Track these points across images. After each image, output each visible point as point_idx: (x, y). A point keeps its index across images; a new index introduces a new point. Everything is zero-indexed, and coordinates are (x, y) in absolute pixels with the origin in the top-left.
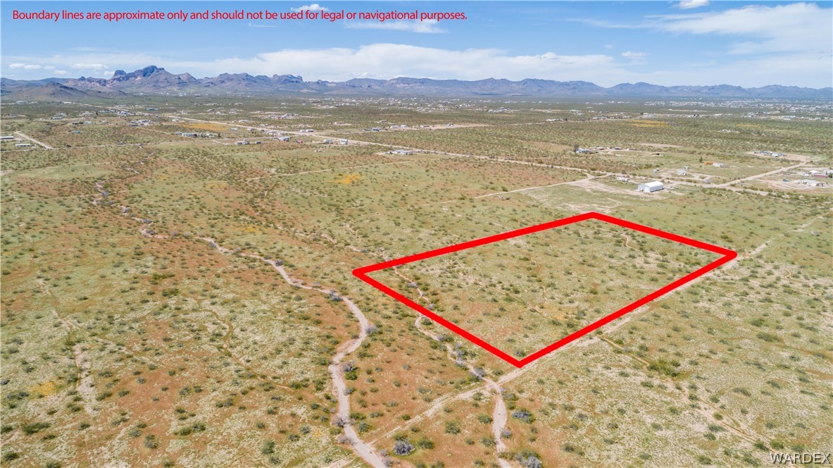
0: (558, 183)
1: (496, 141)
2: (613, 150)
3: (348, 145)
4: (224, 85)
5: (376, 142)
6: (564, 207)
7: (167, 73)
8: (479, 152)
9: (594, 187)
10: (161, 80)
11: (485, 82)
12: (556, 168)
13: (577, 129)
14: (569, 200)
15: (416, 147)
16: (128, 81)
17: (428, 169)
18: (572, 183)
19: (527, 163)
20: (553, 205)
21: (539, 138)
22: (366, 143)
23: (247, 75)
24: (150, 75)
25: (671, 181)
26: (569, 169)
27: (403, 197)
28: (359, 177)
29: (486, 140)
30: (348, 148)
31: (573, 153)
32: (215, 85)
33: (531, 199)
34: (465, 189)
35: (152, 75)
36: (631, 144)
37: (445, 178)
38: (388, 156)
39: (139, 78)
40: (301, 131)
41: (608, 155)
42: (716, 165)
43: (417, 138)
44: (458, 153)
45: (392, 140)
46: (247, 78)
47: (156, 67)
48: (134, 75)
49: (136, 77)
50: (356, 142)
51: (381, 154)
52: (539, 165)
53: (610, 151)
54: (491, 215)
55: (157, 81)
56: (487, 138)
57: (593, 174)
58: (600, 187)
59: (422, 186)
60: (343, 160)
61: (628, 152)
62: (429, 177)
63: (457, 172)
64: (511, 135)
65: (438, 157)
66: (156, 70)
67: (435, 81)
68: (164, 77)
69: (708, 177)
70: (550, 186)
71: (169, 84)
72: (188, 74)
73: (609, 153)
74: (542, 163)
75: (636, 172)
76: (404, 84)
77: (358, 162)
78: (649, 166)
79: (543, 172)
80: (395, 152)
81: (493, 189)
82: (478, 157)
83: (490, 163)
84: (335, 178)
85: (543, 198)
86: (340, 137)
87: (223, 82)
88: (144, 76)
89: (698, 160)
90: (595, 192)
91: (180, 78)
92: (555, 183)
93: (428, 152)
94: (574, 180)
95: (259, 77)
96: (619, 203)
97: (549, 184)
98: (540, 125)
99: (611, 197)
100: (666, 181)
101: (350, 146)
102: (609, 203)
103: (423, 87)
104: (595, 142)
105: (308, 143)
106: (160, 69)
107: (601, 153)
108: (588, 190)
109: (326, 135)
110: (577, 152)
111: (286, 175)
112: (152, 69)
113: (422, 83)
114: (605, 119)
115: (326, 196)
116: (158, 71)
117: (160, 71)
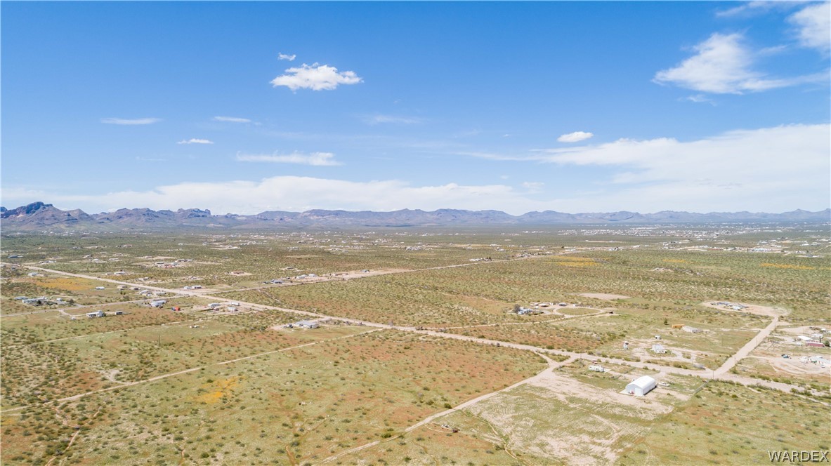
0: (516, 380)
1: (421, 297)
2: (557, 307)
3: (239, 311)
4: (121, 220)
5: (275, 304)
6: (542, 445)
7: (55, 209)
8: (402, 318)
9: (566, 389)
10: (47, 217)
11: (400, 213)
12: (504, 348)
13: (505, 273)
14: (543, 426)
15: (325, 313)
16: (7, 219)
17: (337, 358)
18: (532, 381)
19: (465, 338)
20: (527, 441)
21: (468, 289)
22: (261, 307)
23: (148, 210)
24: (34, 212)
25: (657, 367)
26: (520, 347)
27: (297, 436)
28: (235, 387)
29: (409, 295)
30: (238, 318)
31: (514, 314)
32: (111, 221)
33: (488, 427)
34: (390, 408)
35: (37, 212)
36: (572, 294)
37: (360, 377)
38: (287, 331)
39: (21, 215)
40: (185, 288)
41: (557, 317)
42: (687, 329)
43: (327, 295)
44: (377, 322)
45: (296, 300)
46: (148, 213)
47: (44, 204)
48: (15, 212)
49: (17, 214)
50: (249, 305)
51: (278, 328)
52: (480, 341)
53: (556, 309)
55: (42, 218)
56: (410, 291)
57: (554, 357)
58: (573, 387)
59: (328, 400)
60: (222, 345)
61: (577, 310)
62: (337, 380)
63: (375, 365)
64: (436, 285)
65: (351, 332)
67: (350, 213)
68: (50, 214)
69: (694, 353)
70: (507, 390)
71: (55, 221)
72: (80, 211)
73: (556, 313)
74: (483, 337)
75: (603, 349)
76: (318, 216)
77: (242, 348)
78: (613, 337)
79: (490, 356)
80: (296, 325)
81: (430, 403)
82: (402, 329)
83: (418, 341)
84: (200, 391)
85: (507, 424)
86: (232, 298)
87: (120, 218)
88: (27, 213)
89: (663, 322)
90: (572, 400)
91: (69, 215)
92: (511, 383)
93: (339, 322)
94: (535, 374)
95: (161, 212)
97: (506, 386)
98: (465, 268)
99: (598, 413)
100: (651, 366)
101: (240, 314)
102: (601, 429)
103: (337, 219)
104: (533, 294)
105: (185, 311)
106: (48, 205)
107: (547, 313)
108: (561, 398)
109: (213, 295)
110: (520, 313)
111: (128, 384)
112: (38, 205)
113: (337, 215)
114: (529, 256)
115: (171, 441)
116: (44, 208)
117: (47, 208)
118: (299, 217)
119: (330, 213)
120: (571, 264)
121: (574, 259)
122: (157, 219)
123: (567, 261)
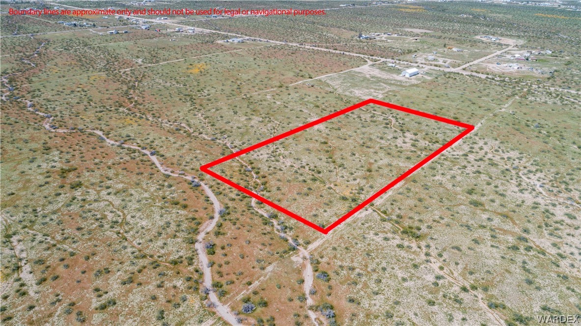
0: (348, 69)
1: (304, 28)
2: (386, 36)
3: (195, 33)
5: (215, 29)
6: (351, 92)
8: (291, 39)
9: (372, 73)
12: (346, 55)
13: (361, 15)
14: (354, 85)
15: (246, 35)
17: (255, 57)
18: (357, 70)
19: (326, 50)
20: (344, 91)
21: (334, 24)
22: (208, 31)
25: (424, 66)
26: (355, 55)
27: (239, 86)
28: (205, 67)
29: (296, 26)
30: (196, 36)
31: (358, 39)
33: (328, 85)
34: (283, 77)
36: (398, 29)
37: (268, 65)
38: (226, 44)
40: (158, 19)
41: (383, 41)
42: (455, 49)
43: (246, 25)
44: (277, 40)
45: (228, 28)
50: (201, 29)
51: (220, 42)
52: (334, 51)
53: (384, 37)
54: (301, 102)
56: (297, 24)
57: (372, 60)
58: (376, 72)
59: (252, 74)
60: (192, 49)
61: (396, 38)
62: (256, 66)
63: (276, 60)
64: (314, 21)
65: (262, 45)
69: (449, 61)
70: (342, 72)
73: (383, 39)
74: (336, 49)
75: (401, 57)
77: (203, 51)
78: (410, 52)
79: (337, 58)
80: (230, 41)
81: (302, 76)
82: (291, 44)
83: (300, 50)
84: (188, 68)
85: (337, 85)
86: (188, 25)
89: (443, 45)
90: (372, 77)
92: (345, 70)
93: (255, 40)
94: (359, 67)
96: (388, 88)
97: (342, 71)
98: (335, 11)
99: (384, 83)
100: (421, 65)
101: (196, 34)
102: (381, 88)
104: (374, 28)
105: (164, 32)
107: (378, 38)
108: (368, 76)
109: (177, 23)
110: (361, 38)
111: (150, 65)
114: (381, 4)
115: (182, 86)
120: (407, 10)
121: (411, 7)
123: (406, 8)
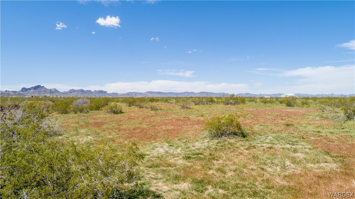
4: (71, 94)
7: (45, 88)
10: (42, 91)
11: (184, 93)
16: (27, 92)
24: (37, 89)
32: (67, 94)
35: (38, 89)
39: (32, 90)
46: (82, 91)
47: (40, 86)
48: (30, 89)
49: (31, 90)
55: (40, 92)
66: (40, 87)
67: (164, 93)
71: (45, 93)
72: (55, 89)
76: (150, 94)
88: (34, 89)
91: (51, 90)
95: (87, 91)
103: (158, 95)
106: (43, 87)
112: (39, 87)
113: (158, 93)
116: (41, 87)
117: (42, 88)
118: (143, 94)
119: (155, 93)
122: (85, 93)
